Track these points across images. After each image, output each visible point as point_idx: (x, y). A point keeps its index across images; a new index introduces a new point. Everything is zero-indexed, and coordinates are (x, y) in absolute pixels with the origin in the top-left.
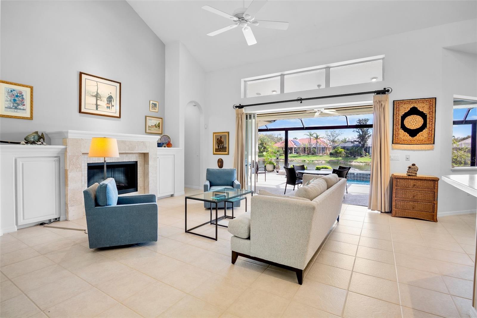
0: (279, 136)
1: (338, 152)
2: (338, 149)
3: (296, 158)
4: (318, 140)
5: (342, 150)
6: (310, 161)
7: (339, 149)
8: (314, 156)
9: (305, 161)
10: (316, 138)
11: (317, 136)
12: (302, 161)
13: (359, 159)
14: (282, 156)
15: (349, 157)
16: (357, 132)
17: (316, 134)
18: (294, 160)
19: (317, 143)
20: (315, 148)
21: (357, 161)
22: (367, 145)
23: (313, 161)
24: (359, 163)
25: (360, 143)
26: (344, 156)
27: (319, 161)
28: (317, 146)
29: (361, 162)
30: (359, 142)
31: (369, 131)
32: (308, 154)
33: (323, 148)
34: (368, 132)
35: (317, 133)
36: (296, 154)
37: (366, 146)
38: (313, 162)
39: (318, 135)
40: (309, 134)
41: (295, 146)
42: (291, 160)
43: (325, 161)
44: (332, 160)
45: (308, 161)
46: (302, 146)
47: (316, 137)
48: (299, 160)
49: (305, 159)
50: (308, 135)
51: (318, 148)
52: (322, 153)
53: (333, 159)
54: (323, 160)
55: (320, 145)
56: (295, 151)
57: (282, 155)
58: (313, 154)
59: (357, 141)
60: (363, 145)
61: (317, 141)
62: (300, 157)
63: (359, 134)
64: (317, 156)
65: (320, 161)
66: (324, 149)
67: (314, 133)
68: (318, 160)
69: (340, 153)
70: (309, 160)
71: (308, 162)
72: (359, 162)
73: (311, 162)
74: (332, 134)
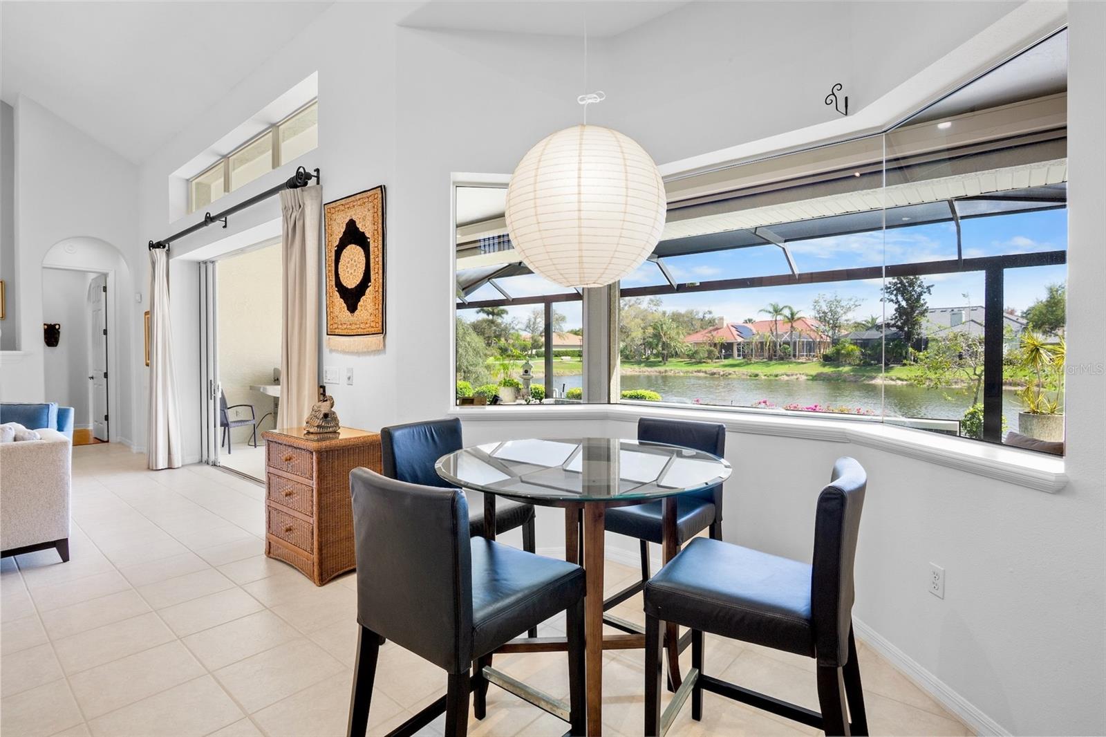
0: (708, 317)
1: (842, 354)
2: (845, 346)
3: (736, 369)
4: (795, 325)
5: (852, 347)
6: (771, 375)
7: (847, 345)
8: (782, 364)
9: (757, 375)
10: (788, 318)
11: (792, 314)
12: (750, 376)
13: (898, 371)
14: (704, 364)
15: (872, 365)
16: (892, 301)
17: (790, 308)
18: (730, 374)
19: (792, 332)
20: (788, 343)
21: (889, 375)
22: (918, 335)
23: (776, 376)
24: (892, 380)
25: (901, 328)
26: (858, 362)
27: (792, 375)
28: (791, 338)
29: (899, 379)
30: (898, 327)
31: (923, 299)
32: (770, 359)
33: (809, 343)
34: (922, 302)
35: (792, 306)
36: (741, 357)
37: (916, 337)
38: (777, 378)
39: (795, 310)
40: (772, 310)
41: (740, 340)
42: (724, 375)
43: (807, 375)
44: (826, 374)
45: (765, 375)
46: (756, 339)
47: (790, 316)
48: (744, 374)
49: (756, 372)
50: (770, 312)
51: (795, 343)
52: (807, 356)
53: (828, 370)
54: (802, 373)
55: (800, 335)
56: (739, 350)
57: (705, 362)
58: (782, 359)
59: (893, 326)
60: (909, 336)
61: (792, 327)
62: (746, 367)
63: (896, 306)
64: (791, 363)
65: (795, 377)
66: (811, 347)
67: (786, 307)
68: (789, 373)
69: (849, 354)
70: (769, 374)
71: (763, 377)
72: (894, 378)
73: (772, 378)
74: (831, 307)
